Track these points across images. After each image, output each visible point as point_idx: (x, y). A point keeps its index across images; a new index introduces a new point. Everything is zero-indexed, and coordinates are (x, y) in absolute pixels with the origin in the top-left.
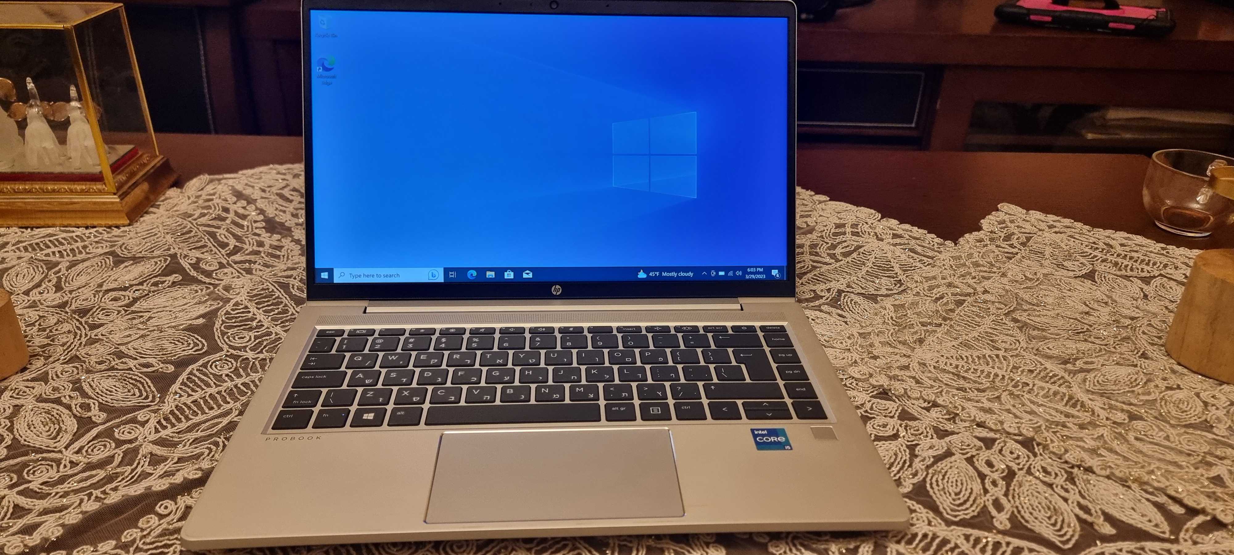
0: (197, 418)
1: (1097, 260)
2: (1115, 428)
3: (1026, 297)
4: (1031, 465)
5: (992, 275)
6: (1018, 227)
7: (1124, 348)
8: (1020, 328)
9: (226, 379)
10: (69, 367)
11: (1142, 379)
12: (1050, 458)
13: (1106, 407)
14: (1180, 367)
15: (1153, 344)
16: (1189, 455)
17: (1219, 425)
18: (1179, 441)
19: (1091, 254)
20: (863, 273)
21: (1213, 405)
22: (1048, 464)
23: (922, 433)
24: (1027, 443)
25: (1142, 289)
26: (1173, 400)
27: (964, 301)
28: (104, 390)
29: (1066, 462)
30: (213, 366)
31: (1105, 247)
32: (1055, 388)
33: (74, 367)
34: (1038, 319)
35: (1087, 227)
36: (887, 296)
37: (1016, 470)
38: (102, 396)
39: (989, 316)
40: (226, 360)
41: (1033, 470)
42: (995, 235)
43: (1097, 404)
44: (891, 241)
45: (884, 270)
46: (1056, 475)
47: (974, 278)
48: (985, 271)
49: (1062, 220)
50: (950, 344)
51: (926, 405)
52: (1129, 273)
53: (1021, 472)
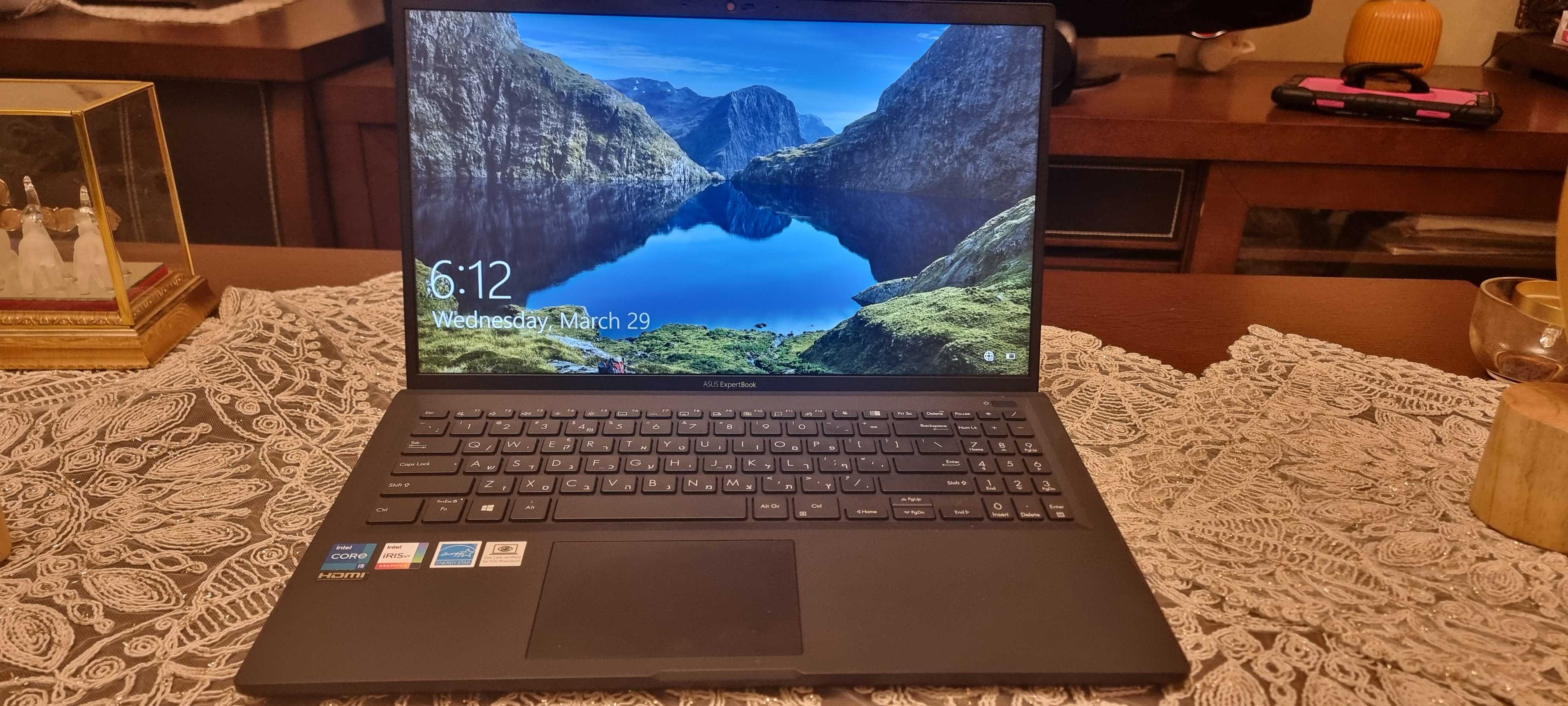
0: (235, 625)
1: (1375, 395)
2: (1420, 610)
3: (1294, 444)
4: (1324, 662)
5: (1249, 416)
6: (1275, 354)
7: (1422, 507)
8: (1291, 486)
9: (275, 571)
10: (64, 559)
11: (1446, 548)
12: (1346, 653)
13: (1406, 584)
14: (1490, 531)
15: (1454, 503)
16: (1514, 644)
17: (1546, 605)
18: (1500, 626)
19: (1367, 387)
20: (1089, 416)
21: (1536, 579)
22: (1345, 661)
23: (1183, 624)
24: (1316, 636)
25: (1433, 431)
26: (1487, 574)
27: (1219, 450)
28: (113, 591)
29: (1367, 657)
30: (258, 556)
31: (1383, 378)
32: (1340, 560)
33: (71, 559)
34: (1311, 474)
35: (1359, 354)
36: (1121, 446)
37: (1307, 672)
38: (108, 597)
39: (1250, 470)
40: (276, 547)
41: (1327, 670)
42: (1248, 365)
43: (1394, 580)
44: (1119, 375)
45: (1115, 412)
46: (1357, 675)
47: (1228, 421)
48: (1241, 412)
49: (1328, 345)
50: (1205, 507)
51: (1184, 586)
52: (1416, 411)
53: (1313, 673)
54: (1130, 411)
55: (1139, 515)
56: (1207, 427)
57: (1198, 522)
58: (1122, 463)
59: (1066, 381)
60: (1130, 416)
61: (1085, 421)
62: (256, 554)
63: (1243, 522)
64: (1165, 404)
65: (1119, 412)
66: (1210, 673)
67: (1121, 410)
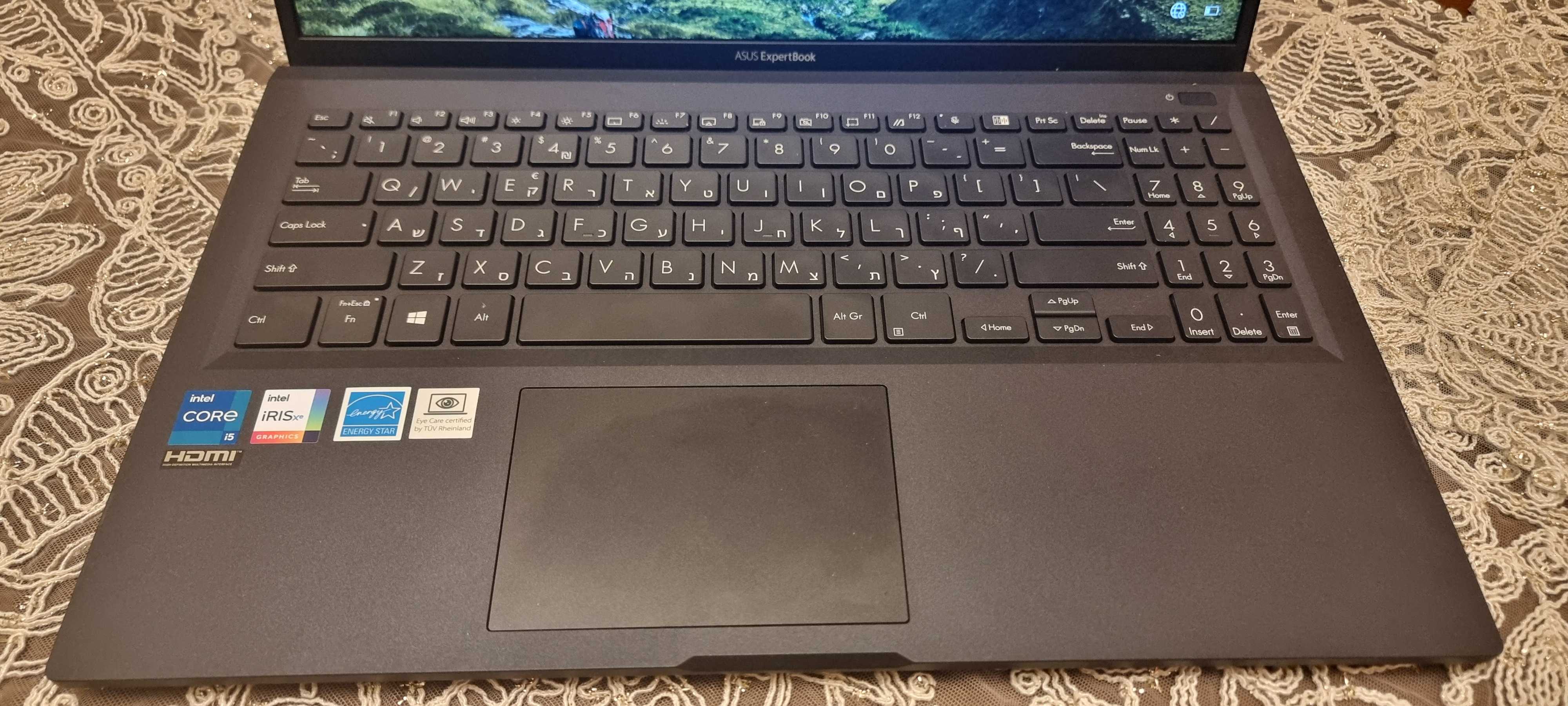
54: (1369, 88)
55: (1395, 303)
56: (1488, 122)
57: (1483, 317)
58: (1361, 195)
59: (1271, 26)
60: (1367, 96)
61: (1301, 106)
62: (82, 381)
63: (1550, 317)
64: (1418, 70)
65: (1351, 88)
66: (1516, 630)
67: (1355, 86)
